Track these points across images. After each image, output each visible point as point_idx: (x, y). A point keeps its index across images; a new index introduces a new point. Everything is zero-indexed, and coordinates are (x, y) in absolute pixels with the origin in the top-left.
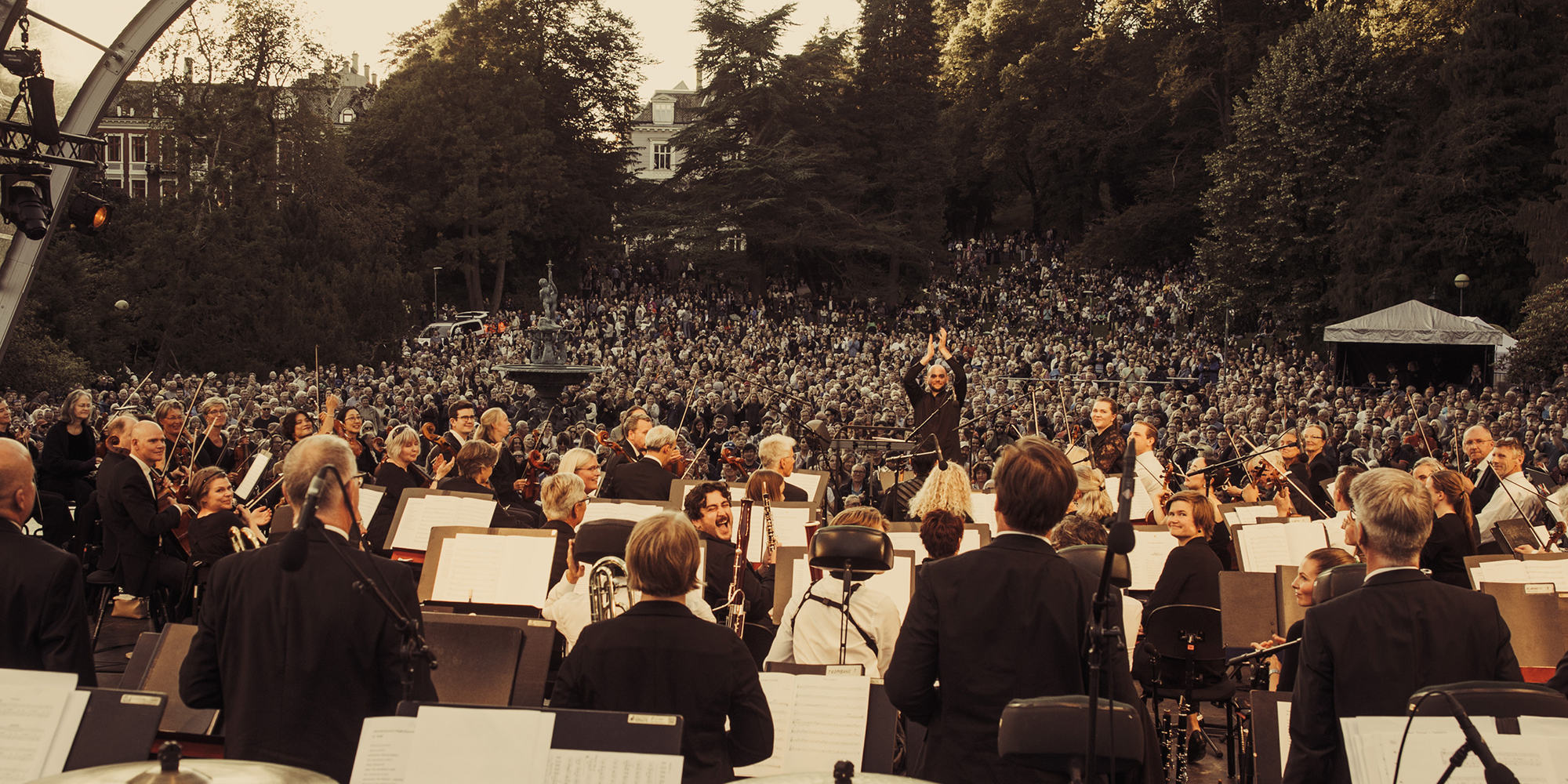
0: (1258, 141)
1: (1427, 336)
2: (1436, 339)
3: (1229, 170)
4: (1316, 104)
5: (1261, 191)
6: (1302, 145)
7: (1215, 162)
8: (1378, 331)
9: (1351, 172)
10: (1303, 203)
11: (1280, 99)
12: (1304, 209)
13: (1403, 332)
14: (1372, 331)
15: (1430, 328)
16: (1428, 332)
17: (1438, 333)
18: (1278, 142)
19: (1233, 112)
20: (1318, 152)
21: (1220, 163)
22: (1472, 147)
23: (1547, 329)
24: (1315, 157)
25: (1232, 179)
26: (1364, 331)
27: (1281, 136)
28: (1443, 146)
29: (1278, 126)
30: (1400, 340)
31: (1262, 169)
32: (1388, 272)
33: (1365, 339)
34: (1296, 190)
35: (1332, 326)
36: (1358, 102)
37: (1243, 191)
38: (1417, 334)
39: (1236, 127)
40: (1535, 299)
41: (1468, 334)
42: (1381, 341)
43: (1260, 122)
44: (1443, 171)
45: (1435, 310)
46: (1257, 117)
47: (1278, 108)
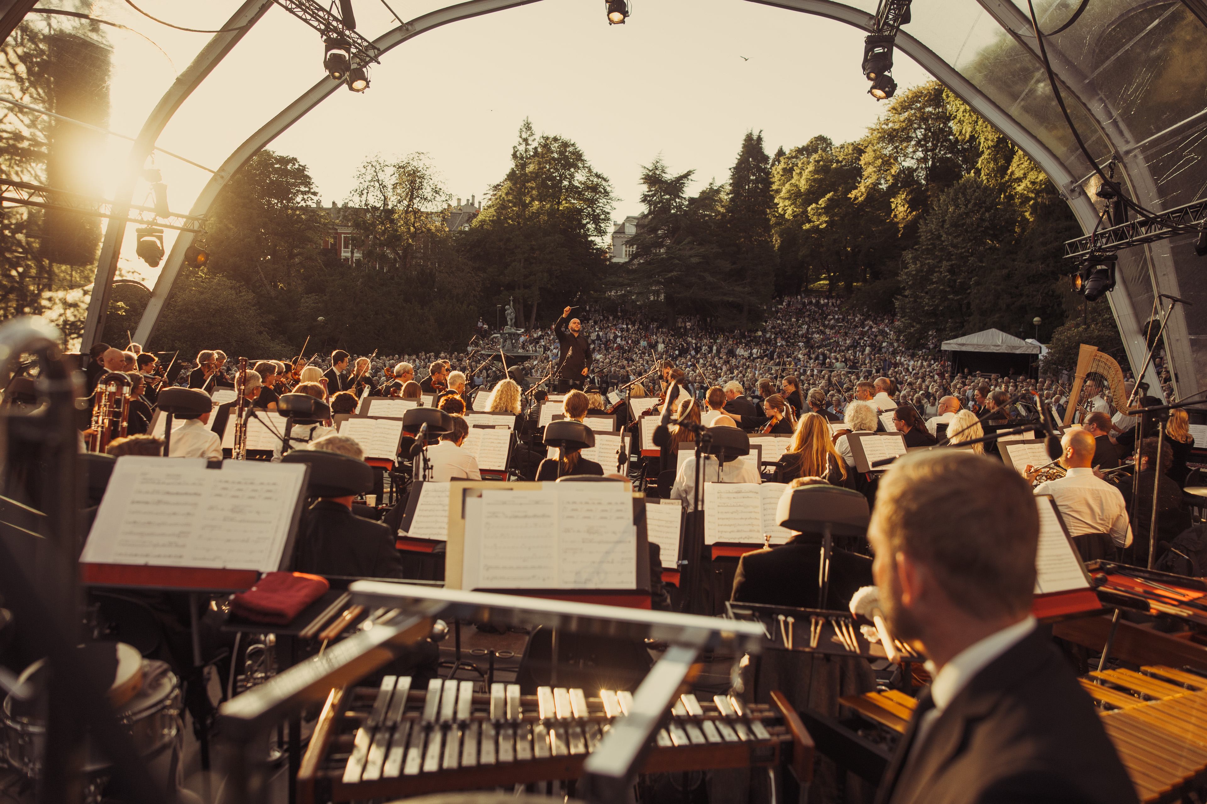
0: (931, 244)
2: (1003, 350)
3: (915, 259)
4: (963, 225)
5: (931, 270)
6: (954, 246)
8: (971, 345)
9: (981, 261)
10: (955, 277)
11: (944, 221)
12: (955, 281)
13: (984, 346)
14: (968, 344)
15: (999, 343)
16: (998, 346)
17: (1004, 346)
18: (942, 244)
19: (919, 229)
20: (963, 250)
21: (910, 256)
24: (961, 253)
25: (916, 264)
26: (963, 345)
27: (943, 241)
28: (1031, 247)
29: (942, 236)
30: (983, 350)
31: (933, 259)
33: (964, 349)
34: (952, 271)
35: (948, 342)
36: (987, 224)
37: (922, 271)
38: (992, 347)
39: (920, 236)
40: (1060, 329)
41: (1020, 347)
42: (973, 350)
44: (1030, 261)
45: (1004, 334)
46: (931, 231)
47: (942, 227)
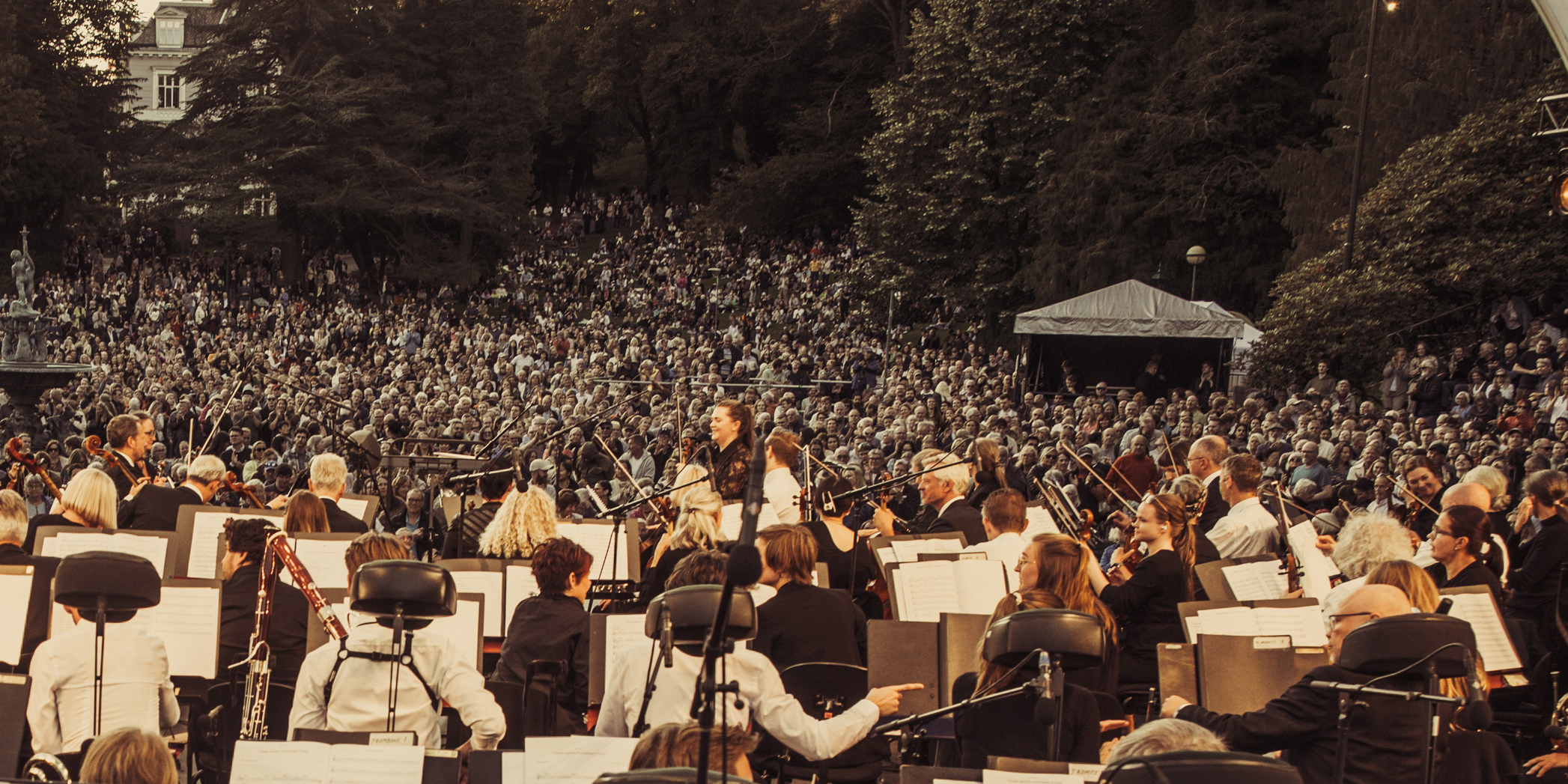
0: (942, 69)
1: (1147, 327)
2: (1159, 330)
3: (903, 108)
4: (1020, 19)
5: (942, 135)
6: (998, 74)
7: (885, 98)
8: (1084, 320)
9: (1061, 111)
10: (998, 151)
11: (973, 13)
12: (998, 160)
13: (1116, 321)
14: (1077, 319)
15: (1151, 315)
16: (1149, 321)
17: (1162, 323)
18: (967, 70)
19: (910, 31)
20: (1020, 84)
21: (891, 99)
22: (1219, 77)
23: (1301, 317)
24: (1015, 91)
25: (905, 121)
26: (1066, 320)
27: (972, 63)
28: (1183, 76)
29: (968, 49)
30: (1112, 332)
31: (945, 107)
32: (1101, 243)
33: (1068, 330)
34: (988, 135)
35: (1025, 314)
36: (1075, 17)
37: (919, 136)
38: (1134, 325)
39: (913, 51)
40: (1288, 277)
41: (1199, 324)
42: (1088, 332)
43: (945, 44)
44: (1180, 110)
45: (1160, 293)
46: (942, 38)
47: (969, 26)
